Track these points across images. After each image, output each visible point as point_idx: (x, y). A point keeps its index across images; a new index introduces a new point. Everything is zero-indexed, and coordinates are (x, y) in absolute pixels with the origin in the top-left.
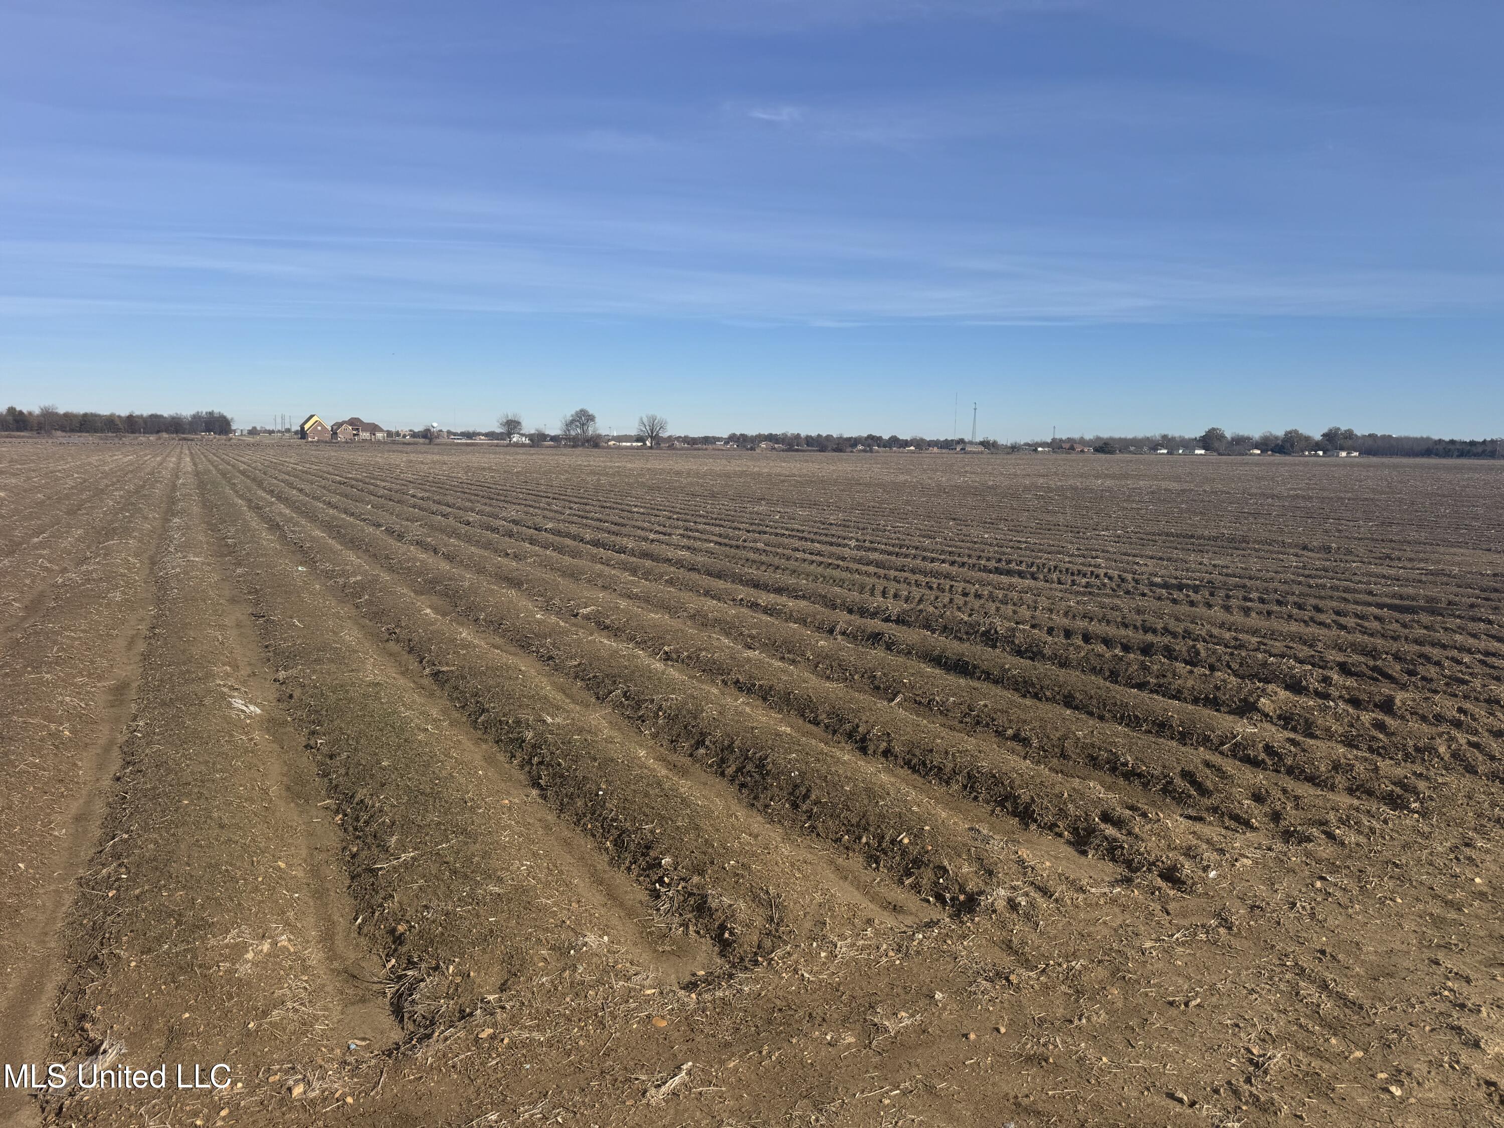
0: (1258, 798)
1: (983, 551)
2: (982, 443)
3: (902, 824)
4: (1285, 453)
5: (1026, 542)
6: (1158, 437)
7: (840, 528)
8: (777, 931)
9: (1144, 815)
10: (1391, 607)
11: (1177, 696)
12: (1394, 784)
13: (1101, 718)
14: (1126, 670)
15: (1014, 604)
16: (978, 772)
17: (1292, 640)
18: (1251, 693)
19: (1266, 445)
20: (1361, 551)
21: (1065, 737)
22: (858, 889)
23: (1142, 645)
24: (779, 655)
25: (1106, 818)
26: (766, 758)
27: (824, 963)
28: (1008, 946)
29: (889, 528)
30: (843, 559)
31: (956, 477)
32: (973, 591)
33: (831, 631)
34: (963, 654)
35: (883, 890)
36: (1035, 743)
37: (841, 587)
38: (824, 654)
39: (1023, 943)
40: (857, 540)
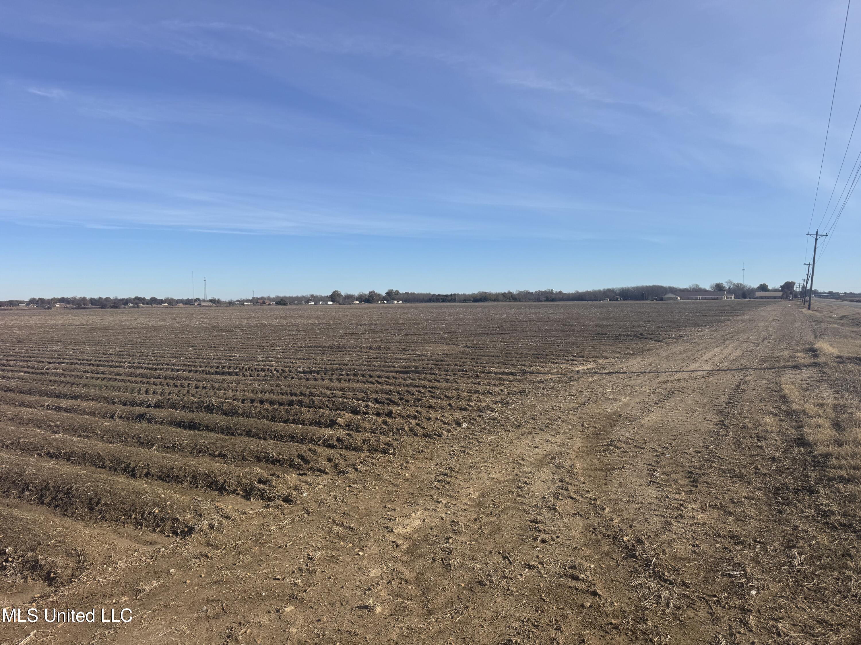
0: (329, 460)
1: (209, 363)
2: (211, 301)
3: (155, 504)
4: (370, 303)
5: (234, 356)
6: (309, 296)
7: (117, 357)
8: (83, 566)
9: (278, 477)
10: (401, 372)
11: (303, 423)
12: (385, 444)
13: (265, 439)
14: (279, 415)
15: (225, 390)
16: (198, 474)
17: (358, 391)
18: (334, 416)
19: (361, 299)
20: (393, 348)
21: (245, 450)
22: (130, 540)
23: (288, 402)
24: (77, 434)
25: (260, 481)
26: (71, 488)
27: (111, 573)
28: (208, 544)
29: (150, 354)
30: (120, 375)
31: (194, 321)
32: (201, 385)
33: (112, 417)
34: (193, 419)
35: (145, 537)
36: (229, 456)
37: (118, 391)
38: (108, 430)
39: (216, 540)
40: (129, 363)
